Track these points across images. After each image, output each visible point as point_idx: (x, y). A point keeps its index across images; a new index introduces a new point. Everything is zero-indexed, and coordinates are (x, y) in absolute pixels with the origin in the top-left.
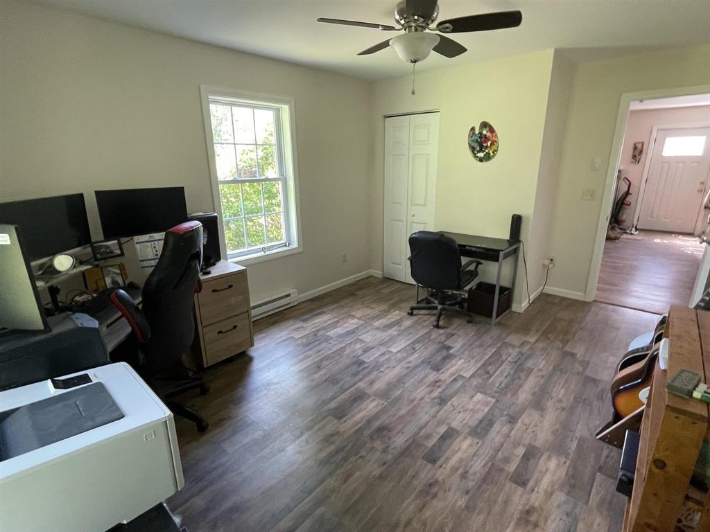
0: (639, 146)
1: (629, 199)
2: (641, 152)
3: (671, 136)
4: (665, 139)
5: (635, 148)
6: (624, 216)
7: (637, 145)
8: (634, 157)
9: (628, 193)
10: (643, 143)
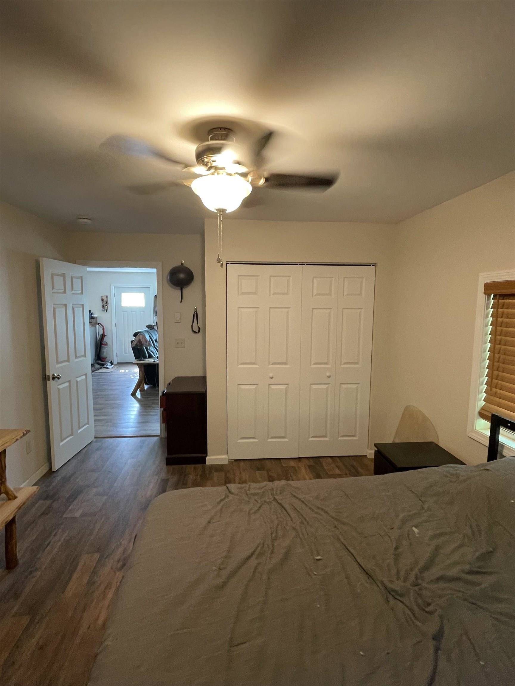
0: (105, 299)
1: (106, 339)
2: (107, 302)
3: (125, 292)
4: (120, 294)
5: (102, 300)
6: (105, 352)
7: (103, 297)
8: (103, 306)
9: (103, 336)
10: (107, 296)
